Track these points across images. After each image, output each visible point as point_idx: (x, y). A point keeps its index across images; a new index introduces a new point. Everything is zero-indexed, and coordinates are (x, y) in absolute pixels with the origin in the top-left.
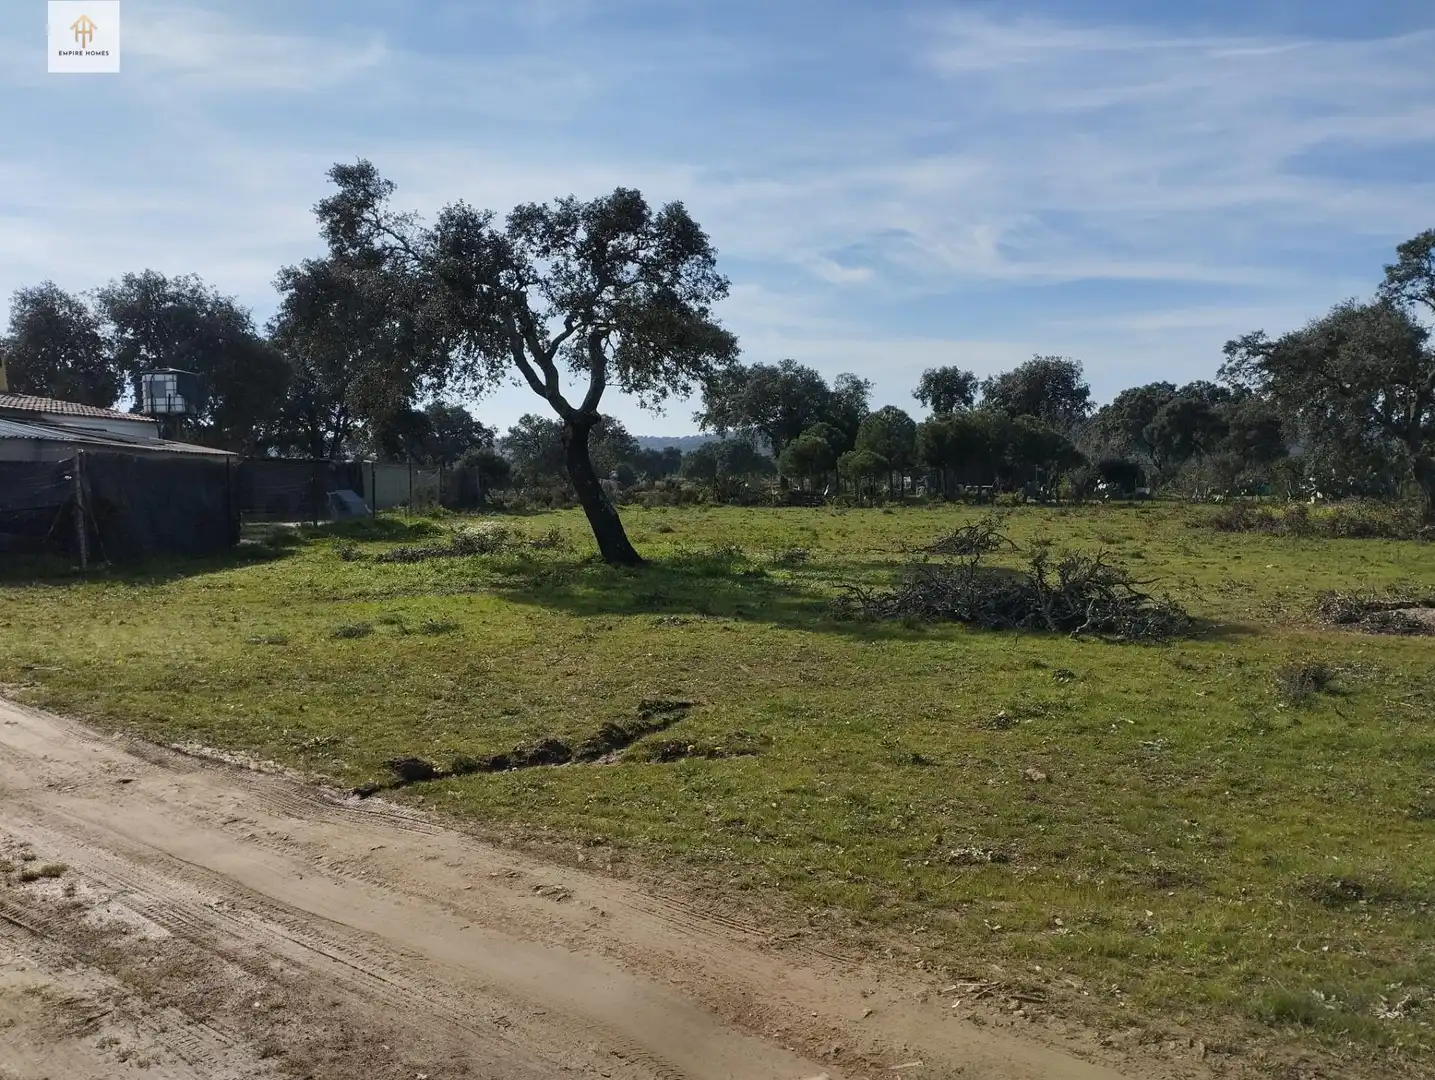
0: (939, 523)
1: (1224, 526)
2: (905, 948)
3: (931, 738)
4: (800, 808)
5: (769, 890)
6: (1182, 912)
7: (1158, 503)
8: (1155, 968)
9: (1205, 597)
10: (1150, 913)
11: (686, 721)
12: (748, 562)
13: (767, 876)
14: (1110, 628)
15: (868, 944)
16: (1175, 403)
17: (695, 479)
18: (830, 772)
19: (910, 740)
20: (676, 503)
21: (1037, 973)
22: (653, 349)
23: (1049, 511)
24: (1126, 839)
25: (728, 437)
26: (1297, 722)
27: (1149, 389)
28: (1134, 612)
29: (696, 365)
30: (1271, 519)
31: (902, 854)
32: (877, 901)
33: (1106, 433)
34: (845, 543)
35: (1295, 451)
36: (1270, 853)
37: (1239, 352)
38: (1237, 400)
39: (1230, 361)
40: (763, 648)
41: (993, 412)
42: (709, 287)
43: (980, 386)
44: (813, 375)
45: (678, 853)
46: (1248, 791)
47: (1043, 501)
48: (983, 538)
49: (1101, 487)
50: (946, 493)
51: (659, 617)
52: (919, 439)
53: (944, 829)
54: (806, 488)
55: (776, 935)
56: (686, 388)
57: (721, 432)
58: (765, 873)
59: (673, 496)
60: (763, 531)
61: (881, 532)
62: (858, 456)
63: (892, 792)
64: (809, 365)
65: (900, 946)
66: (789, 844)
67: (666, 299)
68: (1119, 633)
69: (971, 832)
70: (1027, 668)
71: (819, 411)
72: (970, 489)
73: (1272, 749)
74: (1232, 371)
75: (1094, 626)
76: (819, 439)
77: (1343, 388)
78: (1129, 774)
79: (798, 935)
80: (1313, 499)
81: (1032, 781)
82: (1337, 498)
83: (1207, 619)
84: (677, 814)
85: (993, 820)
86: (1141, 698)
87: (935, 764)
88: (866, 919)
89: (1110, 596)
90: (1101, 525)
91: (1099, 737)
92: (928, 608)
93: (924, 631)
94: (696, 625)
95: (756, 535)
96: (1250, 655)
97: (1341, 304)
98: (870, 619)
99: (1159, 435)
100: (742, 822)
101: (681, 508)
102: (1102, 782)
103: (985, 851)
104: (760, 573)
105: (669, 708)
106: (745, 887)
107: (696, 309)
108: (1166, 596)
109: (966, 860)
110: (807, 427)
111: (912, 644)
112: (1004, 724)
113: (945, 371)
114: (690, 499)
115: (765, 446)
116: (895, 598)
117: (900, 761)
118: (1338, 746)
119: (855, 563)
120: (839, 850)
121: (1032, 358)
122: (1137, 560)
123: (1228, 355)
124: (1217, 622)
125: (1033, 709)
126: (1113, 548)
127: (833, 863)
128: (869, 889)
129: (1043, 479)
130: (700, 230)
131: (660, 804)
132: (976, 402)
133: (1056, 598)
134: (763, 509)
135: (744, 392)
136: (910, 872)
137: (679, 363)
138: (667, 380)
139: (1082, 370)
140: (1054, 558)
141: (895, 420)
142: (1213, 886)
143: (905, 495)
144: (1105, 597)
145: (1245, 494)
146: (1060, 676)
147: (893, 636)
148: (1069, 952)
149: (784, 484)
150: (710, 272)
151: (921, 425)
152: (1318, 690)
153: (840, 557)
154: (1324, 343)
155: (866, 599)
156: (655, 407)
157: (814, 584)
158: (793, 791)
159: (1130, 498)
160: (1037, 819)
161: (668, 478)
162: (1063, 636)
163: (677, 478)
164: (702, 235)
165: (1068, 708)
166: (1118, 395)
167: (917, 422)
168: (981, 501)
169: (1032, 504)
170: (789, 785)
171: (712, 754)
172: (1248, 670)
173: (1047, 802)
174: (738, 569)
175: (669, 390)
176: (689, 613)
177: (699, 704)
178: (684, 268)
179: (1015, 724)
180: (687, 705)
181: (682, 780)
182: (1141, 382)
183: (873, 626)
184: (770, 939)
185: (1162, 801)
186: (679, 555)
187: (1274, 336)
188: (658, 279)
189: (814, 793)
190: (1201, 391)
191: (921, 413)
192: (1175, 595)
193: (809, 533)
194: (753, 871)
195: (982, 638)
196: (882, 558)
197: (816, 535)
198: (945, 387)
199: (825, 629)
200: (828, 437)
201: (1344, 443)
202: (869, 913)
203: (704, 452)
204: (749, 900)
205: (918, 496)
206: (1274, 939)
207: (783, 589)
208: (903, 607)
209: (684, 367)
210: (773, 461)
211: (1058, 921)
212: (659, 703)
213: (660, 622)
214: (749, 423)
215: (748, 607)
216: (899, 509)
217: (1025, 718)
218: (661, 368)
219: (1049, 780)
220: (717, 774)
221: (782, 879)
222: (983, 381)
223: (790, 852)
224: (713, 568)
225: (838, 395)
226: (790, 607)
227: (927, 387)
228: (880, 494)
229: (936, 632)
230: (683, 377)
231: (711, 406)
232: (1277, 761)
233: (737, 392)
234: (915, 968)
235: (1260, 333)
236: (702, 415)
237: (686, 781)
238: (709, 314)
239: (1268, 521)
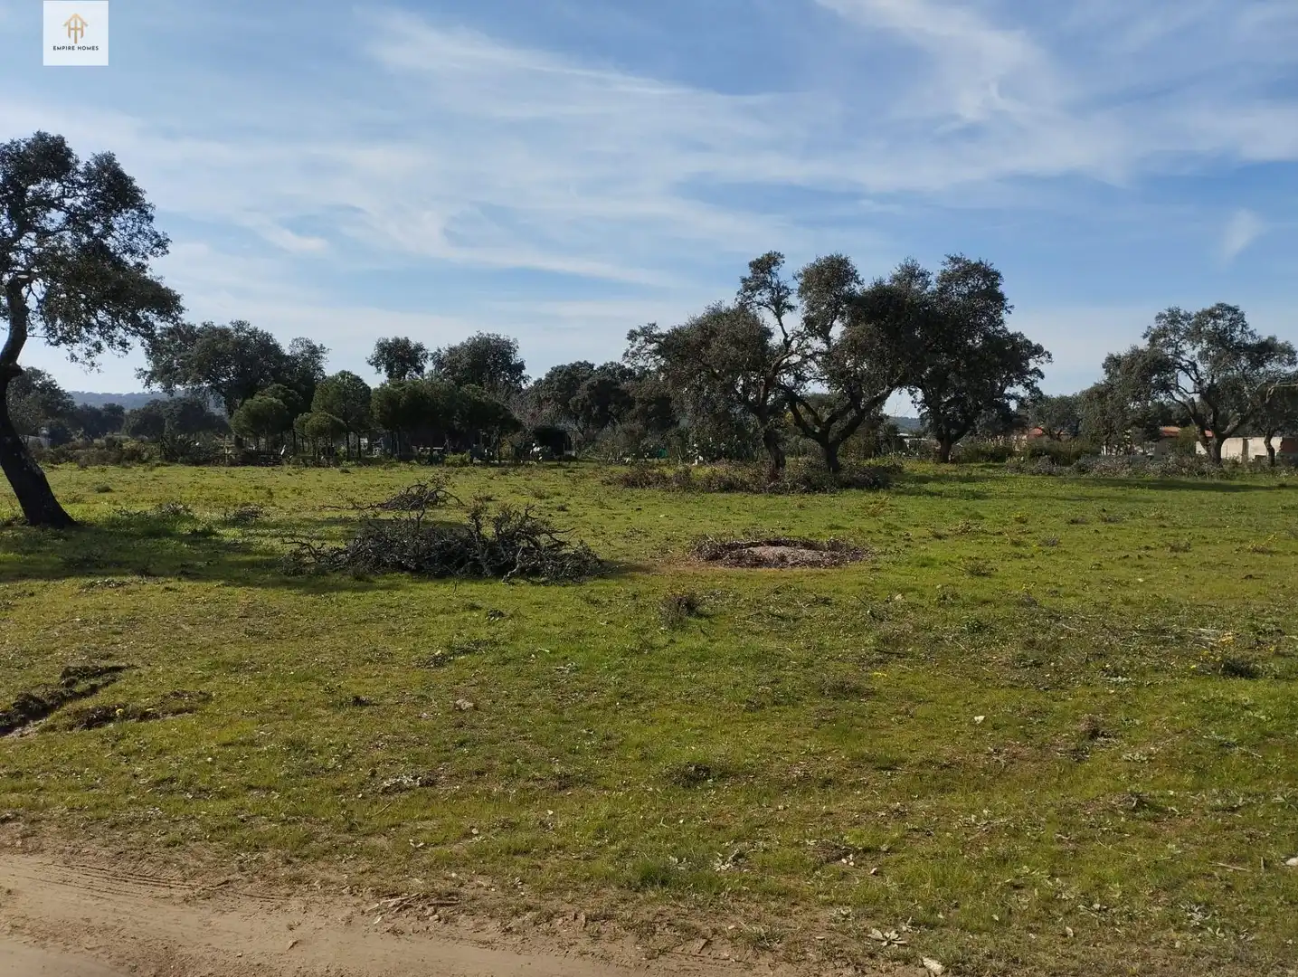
0: (392, 482)
1: (631, 483)
2: (333, 878)
3: (371, 681)
4: (237, 760)
5: (198, 843)
6: (577, 807)
7: (581, 464)
8: (552, 859)
9: (613, 542)
10: (551, 812)
11: (118, 685)
12: (197, 521)
13: (198, 830)
14: (535, 572)
15: (298, 880)
16: (594, 380)
17: (141, 436)
18: (270, 722)
19: (350, 685)
20: (117, 462)
21: (452, 879)
22: (85, 301)
23: (492, 471)
24: (536, 752)
25: (176, 396)
26: (672, 641)
27: (573, 366)
28: (555, 558)
29: (135, 320)
30: (665, 478)
31: (339, 791)
32: (309, 838)
33: (540, 402)
34: (300, 500)
35: (684, 423)
36: (646, 750)
37: (638, 340)
38: (640, 379)
39: (632, 347)
40: (207, 606)
41: (441, 380)
42: (147, 243)
43: (429, 357)
44: (268, 337)
45: (100, 819)
46: (633, 701)
47: (487, 462)
48: (432, 494)
49: (535, 449)
50: (402, 454)
51: (89, 580)
52: (374, 404)
53: (379, 763)
54: (262, 448)
55: (203, 886)
56: (123, 344)
57: (168, 389)
58: (195, 827)
59: (113, 455)
60: (214, 491)
61: (337, 490)
62: (315, 418)
63: (331, 734)
64: (263, 327)
65: (328, 876)
66: (224, 796)
67: (97, 250)
68: (543, 576)
69: (404, 762)
70: (464, 611)
71: (274, 373)
72: (422, 451)
73: (653, 665)
74: (634, 355)
75: (522, 570)
76: (275, 400)
77: (714, 373)
78: (542, 695)
79: (227, 882)
80: (696, 461)
81: (461, 710)
82: (713, 460)
83: (613, 561)
84: (101, 781)
85: (425, 749)
86: (557, 630)
87: (374, 704)
88: (297, 856)
89: (536, 544)
90: (537, 483)
91: (521, 667)
92: (378, 560)
93: (372, 582)
94: (134, 587)
95: (206, 494)
96: (643, 588)
97: (712, 306)
98: (321, 572)
99: (582, 406)
100: (172, 780)
101: (124, 467)
102: (519, 705)
103: (415, 778)
104: (207, 533)
105: (98, 673)
106: (174, 843)
107: (132, 264)
108: (582, 542)
109: (399, 788)
110: (262, 388)
111: (360, 594)
112: (439, 662)
113: (397, 341)
114: (134, 457)
115: (217, 406)
116: (346, 552)
117: (342, 704)
118: (701, 657)
119: (309, 520)
120: (274, 795)
121: (475, 334)
122: (562, 513)
123: (630, 342)
124: (622, 563)
125: (465, 646)
126: (542, 503)
127: (268, 809)
128: (302, 828)
129: (487, 443)
130: (135, 184)
131: (82, 772)
132: (426, 371)
133: (491, 547)
134: (216, 468)
135: (194, 350)
136: (344, 806)
137: (115, 316)
138: (102, 334)
139: (518, 347)
140: (493, 511)
141: (350, 386)
142: (602, 782)
143: (362, 455)
144: (532, 545)
145: (648, 457)
146: (492, 616)
147: (340, 588)
148: (481, 856)
149: (239, 443)
150: (147, 228)
151: (376, 390)
152: (689, 614)
153: (294, 515)
154: (698, 336)
155: (316, 554)
156: (89, 361)
157: (266, 541)
158: (230, 744)
159: (560, 460)
160: (462, 744)
161: (109, 435)
162: (497, 580)
163: (117, 436)
164: (137, 190)
165: (496, 644)
166: (549, 370)
167: (372, 388)
168: (432, 461)
169: (478, 465)
170: (227, 738)
171: (145, 716)
172: (641, 601)
173: (474, 727)
174: (185, 528)
175: (104, 344)
176: (125, 575)
177: (133, 667)
178: (117, 221)
179: (449, 661)
180: (119, 669)
181: (109, 746)
182: (567, 360)
183: (322, 579)
184: (196, 891)
185: (567, 715)
186: (117, 515)
187: (664, 328)
188: (89, 231)
189: (252, 743)
190: (614, 370)
191: (375, 379)
192: (589, 542)
193: (264, 492)
194: (183, 826)
195: (426, 585)
196: (337, 515)
197: (270, 493)
198: (398, 356)
199: (274, 585)
200: (283, 399)
201: (716, 416)
202: (301, 850)
203: (150, 410)
204: (177, 855)
205: (375, 456)
206: (644, 819)
207: (233, 547)
208: (353, 559)
209: (121, 321)
210: (227, 420)
211: (475, 831)
212: (86, 669)
213: (92, 585)
214: (200, 382)
215: (192, 566)
216: (355, 469)
217: (459, 655)
218: (94, 321)
219: (476, 708)
220: (147, 736)
221: (214, 831)
222: (433, 352)
223: (225, 803)
224: (156, 529)
225: (295, 358)
226: (240, 565)
227: (381, 355)
228: (337, 454)
229: (382, 582)
230: (120, 332)
231: (156, 362)
232: (656, 674)
233: (186, 350)
234: (343, 894)
235: (654, 325)
236: (146, 372)
237: (113, 746)
238: (147, 270)
239: (663, 479)
